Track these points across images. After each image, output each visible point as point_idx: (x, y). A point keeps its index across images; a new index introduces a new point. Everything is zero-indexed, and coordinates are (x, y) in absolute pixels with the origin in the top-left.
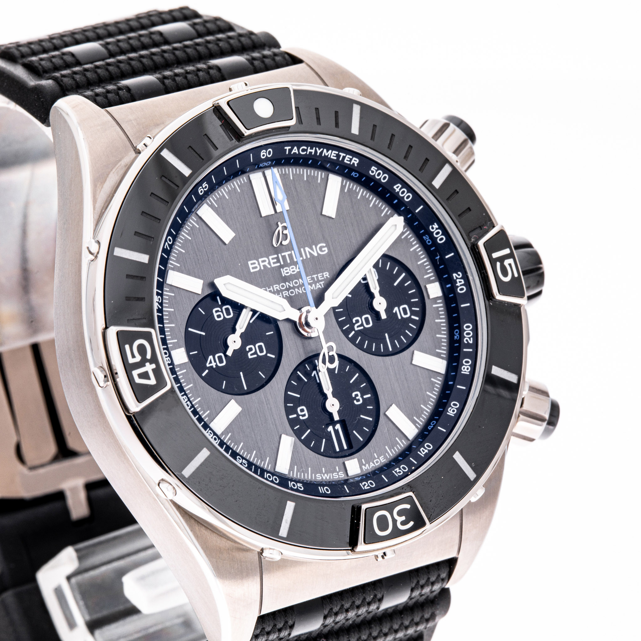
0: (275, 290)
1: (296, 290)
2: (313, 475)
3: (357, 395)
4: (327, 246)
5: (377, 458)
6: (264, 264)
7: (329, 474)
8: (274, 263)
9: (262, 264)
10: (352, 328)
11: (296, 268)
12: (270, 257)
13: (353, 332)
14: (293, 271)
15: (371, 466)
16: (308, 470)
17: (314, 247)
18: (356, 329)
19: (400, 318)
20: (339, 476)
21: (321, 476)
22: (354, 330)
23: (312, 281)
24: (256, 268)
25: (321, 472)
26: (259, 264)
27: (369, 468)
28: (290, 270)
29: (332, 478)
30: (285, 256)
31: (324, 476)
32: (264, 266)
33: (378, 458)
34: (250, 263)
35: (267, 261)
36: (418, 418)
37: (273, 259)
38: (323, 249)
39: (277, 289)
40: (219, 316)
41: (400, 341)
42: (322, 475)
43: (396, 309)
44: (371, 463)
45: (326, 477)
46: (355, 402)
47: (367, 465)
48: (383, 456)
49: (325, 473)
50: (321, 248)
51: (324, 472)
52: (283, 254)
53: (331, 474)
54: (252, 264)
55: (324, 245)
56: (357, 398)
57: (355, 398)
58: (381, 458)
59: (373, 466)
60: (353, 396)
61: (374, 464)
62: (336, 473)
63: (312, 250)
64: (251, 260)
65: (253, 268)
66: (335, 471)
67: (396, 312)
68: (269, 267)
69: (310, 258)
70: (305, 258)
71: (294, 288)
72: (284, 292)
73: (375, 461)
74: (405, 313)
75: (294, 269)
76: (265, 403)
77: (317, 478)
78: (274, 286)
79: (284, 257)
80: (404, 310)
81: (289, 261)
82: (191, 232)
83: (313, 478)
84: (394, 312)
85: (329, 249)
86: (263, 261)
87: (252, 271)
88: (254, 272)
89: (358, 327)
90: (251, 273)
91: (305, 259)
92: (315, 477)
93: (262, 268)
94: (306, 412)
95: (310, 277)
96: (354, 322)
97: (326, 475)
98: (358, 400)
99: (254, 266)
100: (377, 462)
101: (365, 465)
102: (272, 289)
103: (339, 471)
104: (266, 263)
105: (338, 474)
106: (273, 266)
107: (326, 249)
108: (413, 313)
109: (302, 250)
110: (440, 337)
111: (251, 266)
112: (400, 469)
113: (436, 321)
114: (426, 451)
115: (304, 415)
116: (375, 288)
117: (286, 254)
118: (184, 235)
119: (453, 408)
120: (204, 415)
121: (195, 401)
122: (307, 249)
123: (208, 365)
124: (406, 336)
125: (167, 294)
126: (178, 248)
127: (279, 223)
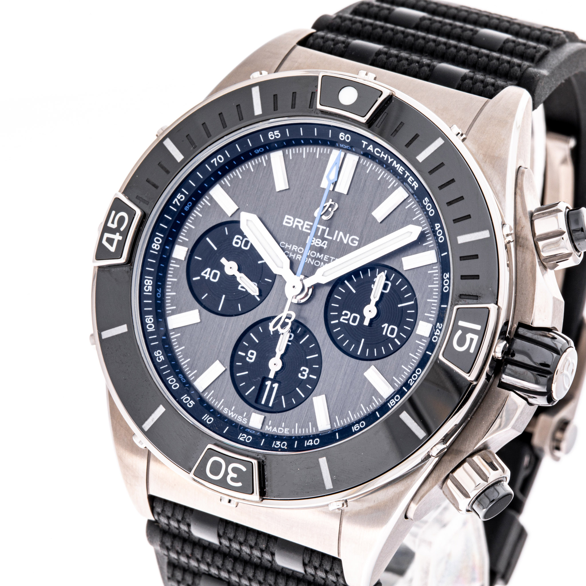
0: (292, 250)
1: (310, 259)
2: (223, 406)
3: (305, 371)
4: (359, 241)
5: (283, 428)
6: (298, 224)
7: (235, 414)
8: (306, 228)
9: (296, 223)
10: (338, 317)
11: (321, 243)
12: (306, 222)
13: (337, 321)
14: (317, 244)
15: (273, 430)
16: (221, 400)
17: (348, 235)
18: (341, 320)
19: (384, 334)
20: (243, 421)
21: (228, 411)
22: (339, 320)
23: (327, 261)
24: (289, 223)
25: (230, 409)
26: (293, 222)
27: (270, 431)
28: (315, 241)
29: (235, 418)
30: (319, 228)
31: (230, 413)
32: (297, 226)
34: (287, 216)
35: (302, 224)
36: (339, 420)
37: (307, 225)
38: (355, 242)
39: (294, 250)
40: (237, 243)
41: (371, 352)
42: (230, 411)
43: (386, 325)
44: (275, 428)
45: (231, 415)
46: (300, 375)
47: (271, 428)
48: (289, 429)
49: (233, 411)
50: (353, 239)
51: (232, 409)
52: (319, 226)
53: (237, 415)
54: (288, 218)
55: (358, 239)
56: (304, 373)
57: (301, 372)
58: (287, 430)
59: (275, 432)
60: (302, 369)
61: (277, 430)
62: (242, 417)
63: (345, 237)
64: (289, 215)
65: (286, 222)
66: (242, 414)
68: (300, 229)
69: (338, 242)
70: (334, 239)
71: (309, 257)
72: (298, 255)
73: (279, 428)
74: (392, 333)
75: (319, 243)
76: (223, 329)
77: (224, 411)
78: (294, 246)
80: (393, 330)
81: (319, 234)
82: (257, 166)
83: (221, 409)
84: (383, 326)
85: (359, 244)
86: (298, 222)
87: (284, 224)
88: (285, 226)
89: (344, 319)
90: (282, 225)
91: (334, 241)
92: (223, 409)
93: (294, 227)
94: (254, 357)
95: (329, 256)
96: (343, 313)
97: (232, 413)
98: (303, 375)
99: (289, 221)
100: (281, 430)
101: (269, 426)
102: (290, 247)
103: (245, 417)
104: (300, 225)
105: (242, 419)
106: (304, 230)
107: (357, 243)
108: (398, 337)
109: (337, 232)
110: (404, 369)
111: (286, 220)
112: (280, 444)
113: (410, 354)
114: (311, 444)
115: (251, 359)
116: (375, 296)
117: (321, 227)
118: (250, 165)
119: (359, 425)
120: (169, 308)
121: (170, 294)
122: (341, 234)
123: (203, 274)
124: (379, 351)
125: (205, 201)
126: (238, 172)
127: (331, 200)
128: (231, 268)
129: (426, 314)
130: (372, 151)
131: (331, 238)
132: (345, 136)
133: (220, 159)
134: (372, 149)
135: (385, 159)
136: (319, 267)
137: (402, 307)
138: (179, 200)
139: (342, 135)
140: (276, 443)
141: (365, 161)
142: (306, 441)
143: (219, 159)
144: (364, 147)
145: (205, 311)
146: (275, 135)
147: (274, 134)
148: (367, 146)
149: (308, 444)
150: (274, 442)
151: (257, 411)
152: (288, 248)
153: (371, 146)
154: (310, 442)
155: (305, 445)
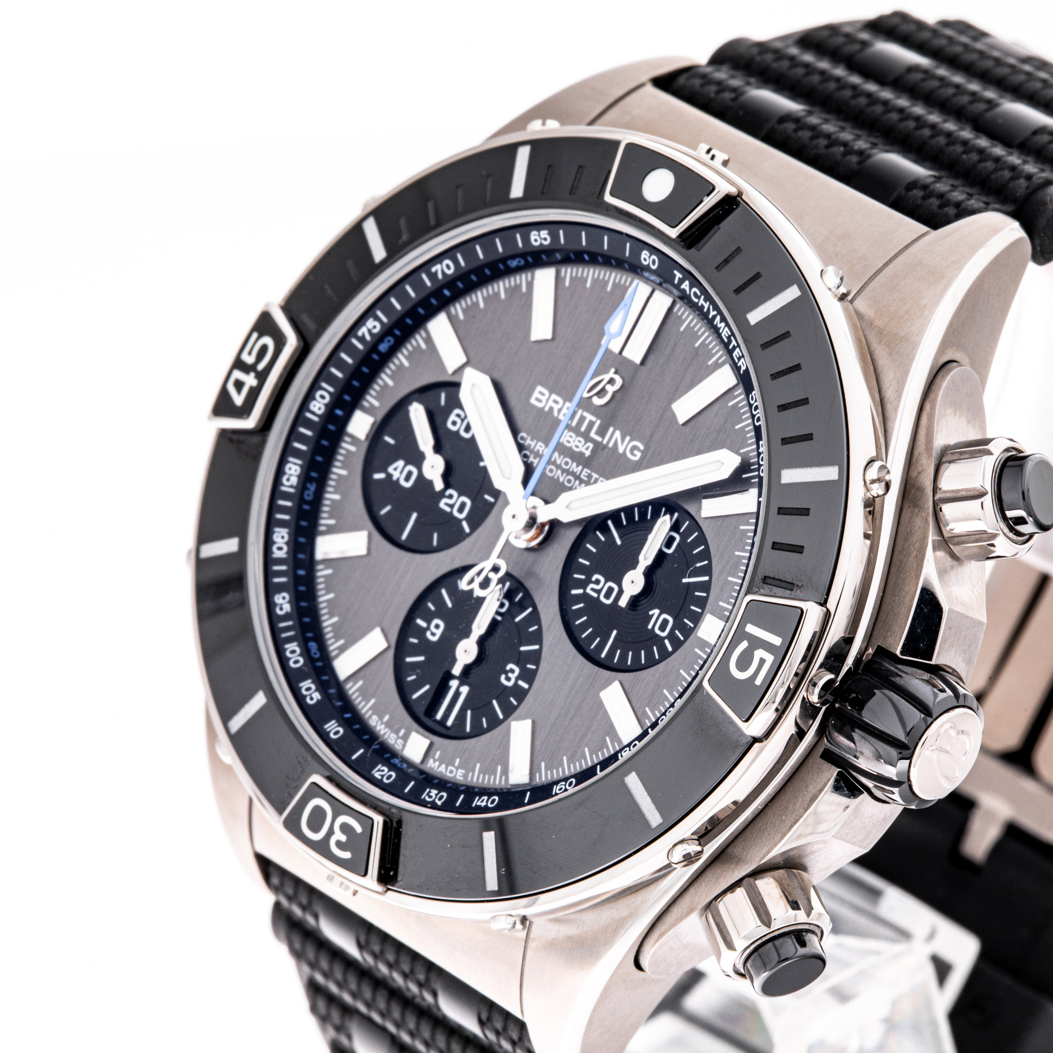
0: (536, 450)
1: (559, 472)
2: (371, 711)
3: (512, 671)
4: (644, 453)
6: (554, 405)
7: (387, 729)
8: (565, 415)
9: (551, 403)
10: (583, 584)
11: (583, 445)
12: (568, 404)
13: (580, 591)
14: (577, 446)
15: (440, 769)
16: (370, 701)
17: (628, 438)
18: (588, 591)
19: (650, 627)
20: (396, 742)
21: (377, 722)
22: (585, 589)
23: (586, 479)
24: (540, 401)
25: (381, 718)
26: (548, 400)
27: (434, 768)
28: (574, 441)
29: (386, 736)
30: (585, 418)
31: (380, 725)
32: (551, 409)
33: (457, 768)
35: (559, 406)
36: (547, 769)
37: (568, 409)
38: (636, 452)
39: (538, 451)
40: (454, 423)
41: (623, 657)
42: (380, 722)
43: (656, 612)
44: (443, 766)
45: (381, 729)
46: (503, 677)
47: (437, 763)
48: (464, 772)
49: (386, 723)
50: (635, 448)
51: (385, 720)
52: (585, 414)
53: (390, 731)
54: (540, 392)
55: (642, 447)
56: (510, 675)
57: (506, 672)
58: (461, 772)
59: (443, 772)
60: (508, 668)
61: (446, 770)
62: (396, 737)
63: (623, 440)
64: (543, 386)
65: (536, 399)
66: (397, 732)
67: (653, 615)
69: (610, 448)
70: (605, 442)
71: (559, 467)
73: (450, 768)
74: (662, 628)
75: (580, 445)
76: (399, 573)
77: (371, 720)
78: (540, 443)
79: (582, 419)
80: (665, 622)
81: (583, 429)
82: (512, 290)
83: (367, 716)
84: (651, 613)
85: (642, 458)
86: (556, 402)
88: (533, 405)
89: (592, 589)
90: (529, 403)
91: (604, 445)
92: (370, 717)
93: (547, 409)
94: (439, 633)
95: (590, 472)
96: (594, 579)
97: (383, 726)
98: (508, 679)
99: (541, 398)
100: (451, 772)
101: (435, 761)
102: (533, 444)
103: (401, 737)
104: (556, 407)
105: (396, 740)
106: (561, 417)
107: (639, 454)
108: (672, 637)
109: (611, 429)
110: (666, 696)
111: (536, 394)
112: (436, 795)
113: (682, 671)
114: (484, 804)
115: (433, 634)
116: (647, 557)
117: (589, 417)
118: (501, 287)
119: (565, 785)
120: (326, 521)
121: (331, 496)
122: (618, 434)
123: (390, 470)
124: (636, 657)
125: (418, 340)
126: (479, 297)
127: (613, 370)
128: (433, 467)
129: (721, 603)
130: (688, 293)
131: (599, 439)
132: (649, 257)
133: (448, 267)
134: (687, 289)
135: (705, 310)
136: (570, 489)
137: (689, 583)
138: (369, 331)
139: (645, 254)
140: (430, 792)
141: (680, 308)
142: (477, 798)
143: (445, 268)
144: (676, 282)
145: (377, 537)
146: (541, 239)
147: (539, 236)
148: (681, 281)
149: (479, 803)
150: (428, 790)
151: (421, 730)
152: (530, 445)
153: (687, 283)
154: (482, 801)
155: (474, 805)
